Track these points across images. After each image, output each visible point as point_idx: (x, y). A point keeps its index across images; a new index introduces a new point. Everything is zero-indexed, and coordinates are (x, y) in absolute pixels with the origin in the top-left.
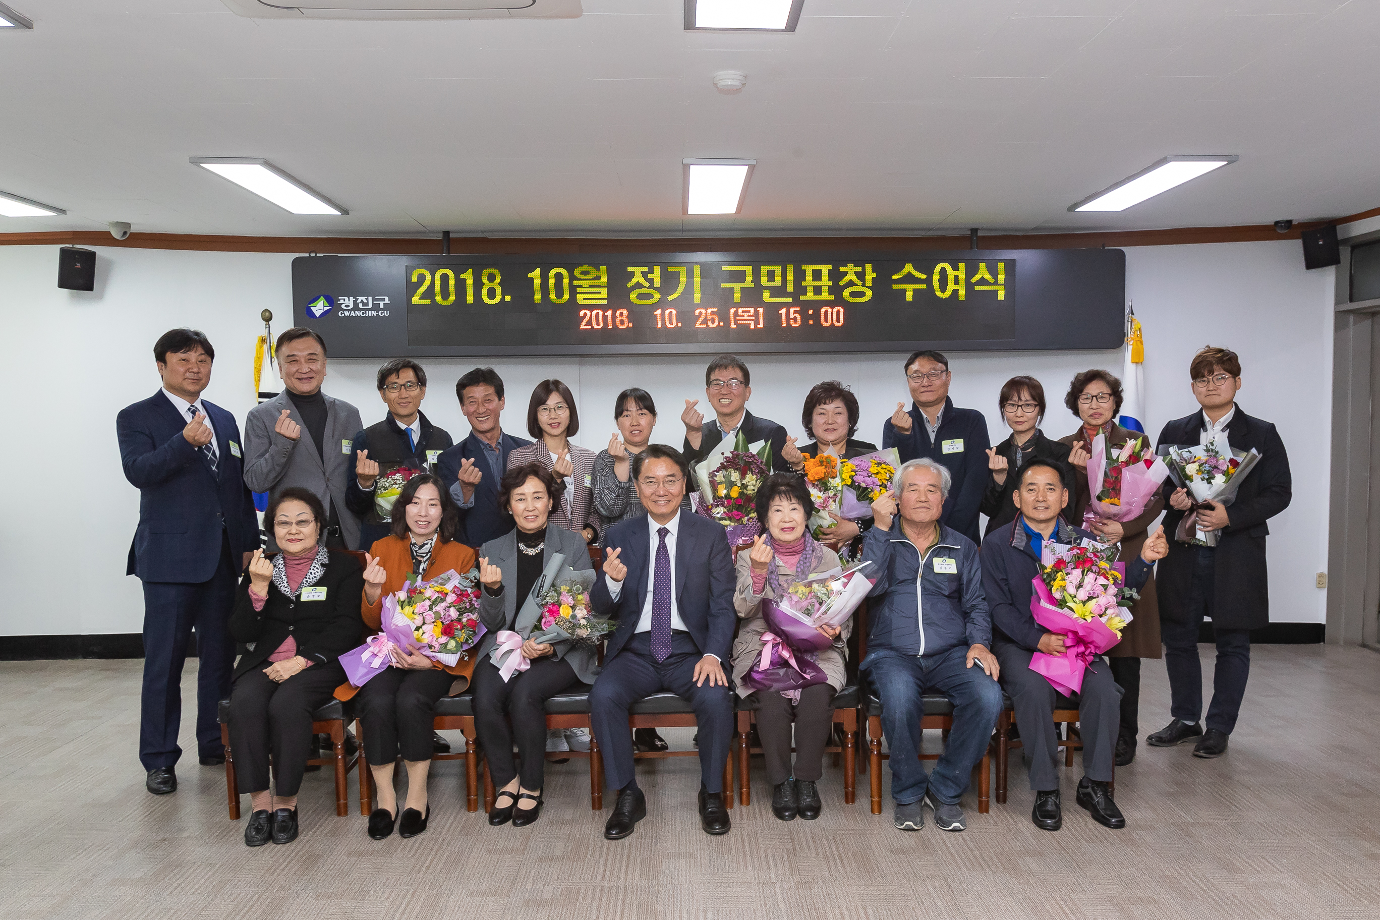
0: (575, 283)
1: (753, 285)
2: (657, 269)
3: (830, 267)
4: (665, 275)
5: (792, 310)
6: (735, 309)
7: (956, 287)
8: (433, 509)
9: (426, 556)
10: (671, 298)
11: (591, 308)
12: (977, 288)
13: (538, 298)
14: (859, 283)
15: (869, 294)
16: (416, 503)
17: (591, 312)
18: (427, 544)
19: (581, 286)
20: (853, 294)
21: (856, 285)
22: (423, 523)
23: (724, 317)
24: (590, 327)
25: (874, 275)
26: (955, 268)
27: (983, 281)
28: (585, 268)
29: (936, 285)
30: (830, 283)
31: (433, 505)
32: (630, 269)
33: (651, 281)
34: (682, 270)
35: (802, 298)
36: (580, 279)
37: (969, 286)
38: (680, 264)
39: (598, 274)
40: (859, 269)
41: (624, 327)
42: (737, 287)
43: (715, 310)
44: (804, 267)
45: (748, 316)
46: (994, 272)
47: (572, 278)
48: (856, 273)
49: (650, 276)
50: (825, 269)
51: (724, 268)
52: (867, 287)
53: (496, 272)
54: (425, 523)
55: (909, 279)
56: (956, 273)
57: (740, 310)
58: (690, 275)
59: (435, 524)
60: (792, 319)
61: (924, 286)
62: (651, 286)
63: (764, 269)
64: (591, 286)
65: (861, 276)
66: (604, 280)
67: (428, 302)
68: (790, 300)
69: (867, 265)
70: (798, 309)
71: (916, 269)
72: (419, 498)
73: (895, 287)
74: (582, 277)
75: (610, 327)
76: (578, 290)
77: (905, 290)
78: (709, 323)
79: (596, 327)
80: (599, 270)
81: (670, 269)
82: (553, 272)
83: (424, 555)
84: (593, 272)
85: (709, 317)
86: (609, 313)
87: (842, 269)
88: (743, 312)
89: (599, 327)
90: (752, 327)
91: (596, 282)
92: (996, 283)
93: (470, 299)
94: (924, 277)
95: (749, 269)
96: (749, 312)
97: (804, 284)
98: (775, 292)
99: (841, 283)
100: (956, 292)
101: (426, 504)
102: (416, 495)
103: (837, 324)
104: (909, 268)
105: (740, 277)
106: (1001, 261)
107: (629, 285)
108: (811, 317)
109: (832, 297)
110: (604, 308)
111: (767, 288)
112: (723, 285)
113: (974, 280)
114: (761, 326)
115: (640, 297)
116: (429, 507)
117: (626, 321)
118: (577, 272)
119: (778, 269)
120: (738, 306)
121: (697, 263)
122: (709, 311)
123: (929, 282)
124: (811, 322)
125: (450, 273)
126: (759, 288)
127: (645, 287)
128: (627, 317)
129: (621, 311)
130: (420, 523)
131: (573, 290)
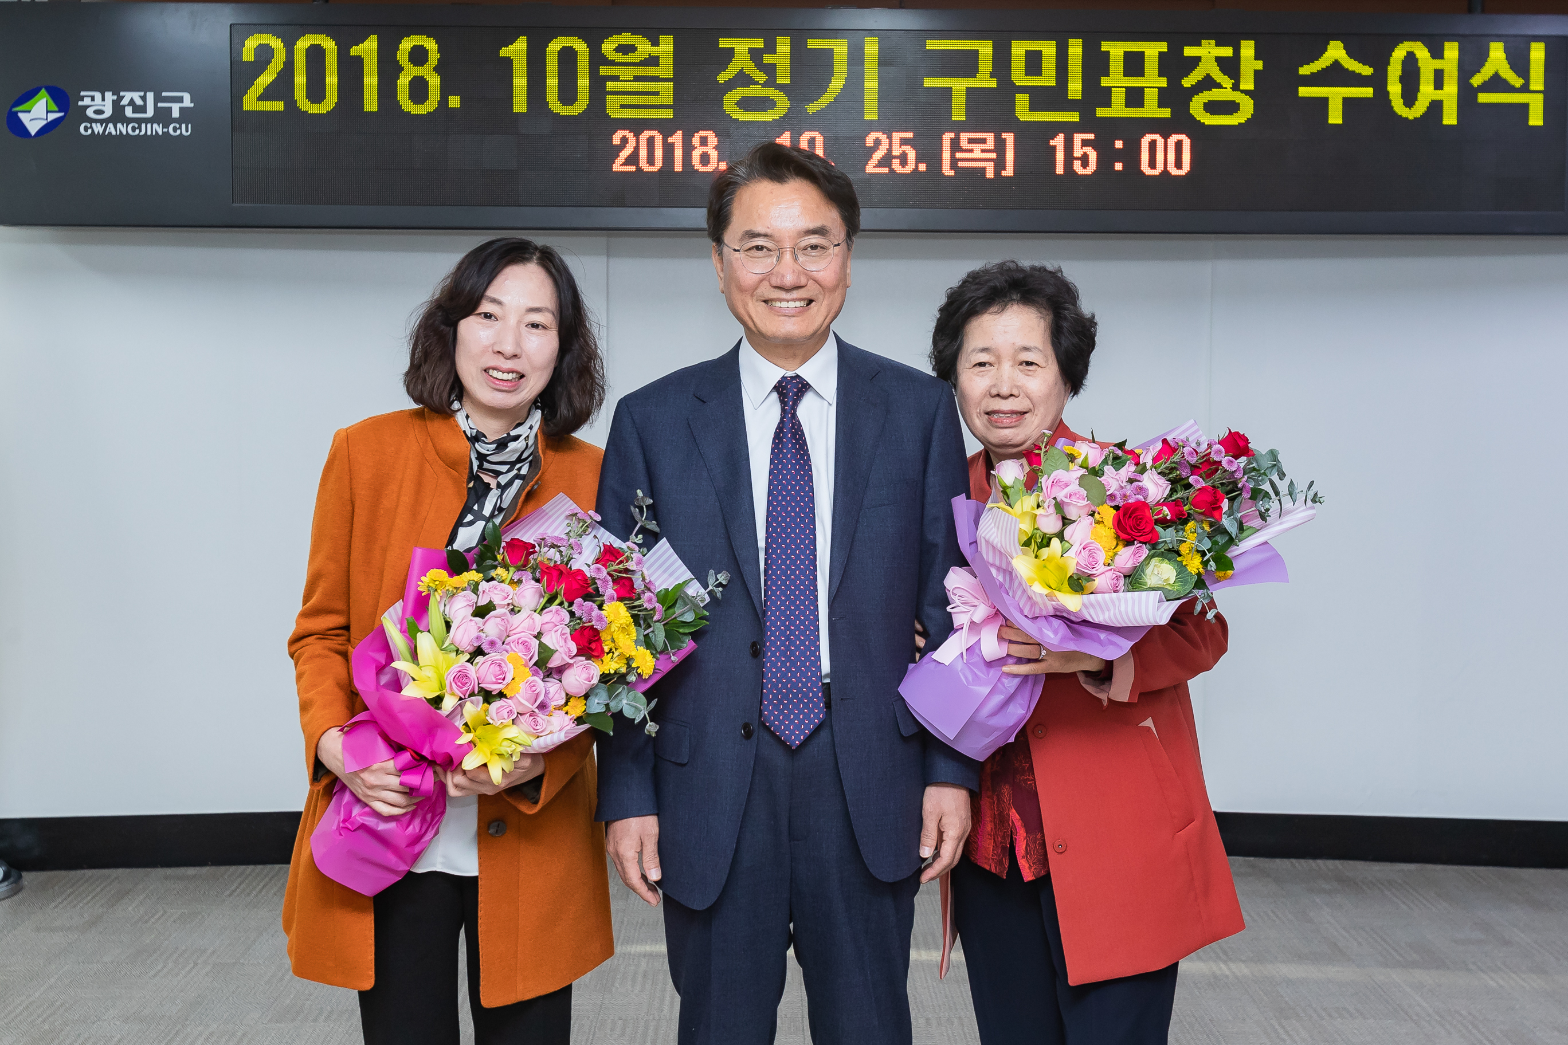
0: (604, 71)
1: (993, 84)
2: (784, 46)
3: (1163, 46)
4: (799, 55)
5: (1078, 138)
6: (952, 135)
7: (1438, 95)
8: (534, 338)
9: (508, 471)
10: (812, 108)
11: (637, 126)
12: (1483, 98)
13: (520, 104)
14: (1227, 82)
15: (1247, 108)
16: (488, 316)
17: (637, 136)
18: (516, 438)
19: (616, 78)
20: (1212, 107)
21: (1219, 86)
22: (505, 376)
23: (930, 154)
24: (633, 169)
25: (1259, 65)
26: (1437, 53)
27: (1496, 84)
28: (626, 38)
29: (1395, 88)
30: (1163, 83)
31: (535, 326)
32: (724, 43)
33: (770, 70)
34: (840, 48)
35: (1101, 112)
36: (613, 63)
37: (1467, 94)
38: (834, 33)
39: (655, 51)
40: (1227, 52)
41: (710, 168)
42: (959, 85)
43: (910, 135)
44: (1105, 46)
45: (983, 151)
46: (1520, 63)
47: (597, 59)
48: (1219, 60)
49: (767, 59)
50: (1153, 50)
51: (932, 45)
52: (1243, 92)
53: (431, 45)
54: (510, 376)
55: (1336, 75)
56: (1438, 64)
57: (964, 137)
58: (856, 58)
59: (535, 384)
60: (1077, 159)
61: (1367, 92)
62: (771, 83)
63: (1019, 49)
64: (637, 79)
65: (1230, 67)
66: (666, 68)
67: (278, 106)
68: (1074, 117)
69: (1243, 43)
70: (1091, 136)
71: (1351, 54)
72: (499, 303)
73: (1304, 91)
74: (619, 57)
75: (678, 167)
76: (610, 85)
77: (1324, 101)
78: (896, 164)
79: (646, 167)
80: (655, 43)
81: (813, 44)
82: (555, 46)
83: (504, 468)
84: (644, 48)
85: (896, 152)
86: (677, 138)
87: (1189, 51)
88: (971, 141)
89: (655, 169)
90: (990, 174)
91: (651, 71)
92: (1525, 89)
93: (371, 103)
94: (1367, 71)
95: (985, 49)
96: (983, 141)
97: (1105, 82)
98: (1041, 99)
99: (1187, 82)
100: (1436, 107)
101: (519, 322)
102: (491, 292)
103: (1174, 171)
104: (1336, 52)
105: (967, 64)
106: (1537, 39)
107: (722, 78)
108: (1119, 155)
109: (1166, 113)
110: (665, 128)
111: (1024, 89)
112: (929, 83)
113: (1476, 81)
114: (1009, 172)
115: (745, 104)
116: (524, 330)
117: (714, 154)
118: (608, 47)
119: (1048, 49)
120: (959, 128)
121: (871, 32)
122: (897, 136)
123: (1379, 81)
124: (1119, 166)
125: (329, 45)
126: (1007, 90)
127: (757, 83)
128: (716, 148)
129: (702, 133)
130: (495, 374)
131: (598, 84)
